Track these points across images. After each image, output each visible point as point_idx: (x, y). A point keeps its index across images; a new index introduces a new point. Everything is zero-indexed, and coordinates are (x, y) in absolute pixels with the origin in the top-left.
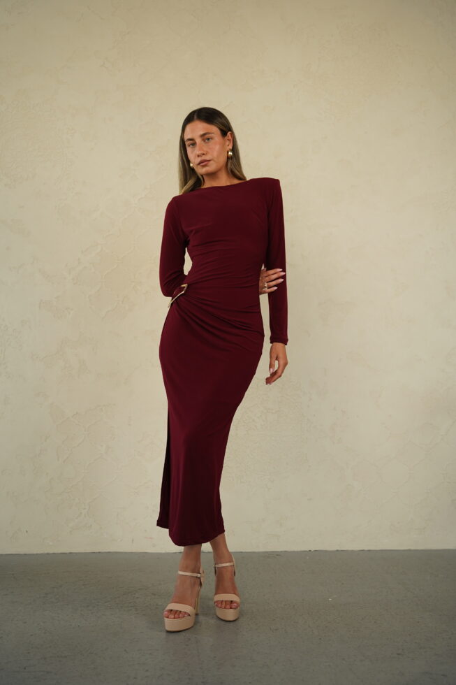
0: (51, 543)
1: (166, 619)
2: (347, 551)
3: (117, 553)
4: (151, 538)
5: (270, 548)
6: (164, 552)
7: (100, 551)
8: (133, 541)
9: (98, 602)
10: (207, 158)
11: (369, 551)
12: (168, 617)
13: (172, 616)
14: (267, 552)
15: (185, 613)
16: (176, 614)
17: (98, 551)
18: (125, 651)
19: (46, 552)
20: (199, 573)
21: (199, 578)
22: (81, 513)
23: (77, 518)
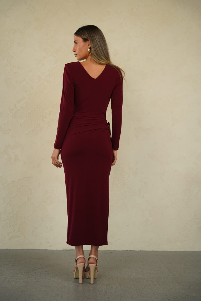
2: (146, 251)
3: (32, 249)
4: (49, 243)
6: (55, 249)
8: (40, 244)
9: (18, 275)
11: (156, 251)
14: (106, 251)
17: (23, 248)
22: (15, 230)
23: (13, 232)
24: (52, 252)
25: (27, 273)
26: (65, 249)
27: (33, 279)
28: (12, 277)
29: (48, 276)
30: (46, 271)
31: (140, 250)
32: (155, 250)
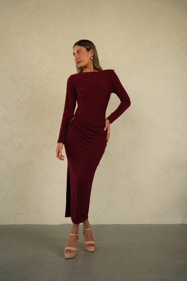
0: (7, 221)
1: (65, 254)
2: (132, 224)
3: (35, 225)
4: (49, 219)
5: (99, 223)
6: (54, 224)
7: (27, 224)
8: (41, 220)
9: (26, 247)
10: (80, 60)
12: (66, 253)
13: (68, 252)
14: (98, 225)
15: (73, 251)
16: (69, 251)
18: (37, 269)
19: (4, 224)
20: (78, 234)
21: (78, 236)
22: (20, 208)
23: (18, 210)
24: (52, 227)
25: (34, 246)
26: (63, 224)
27: (40, 251)
28: (22, 249)
29: (52, 248)
30: (50, 244)
31: (127, 224)
32: (140, 224)
